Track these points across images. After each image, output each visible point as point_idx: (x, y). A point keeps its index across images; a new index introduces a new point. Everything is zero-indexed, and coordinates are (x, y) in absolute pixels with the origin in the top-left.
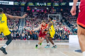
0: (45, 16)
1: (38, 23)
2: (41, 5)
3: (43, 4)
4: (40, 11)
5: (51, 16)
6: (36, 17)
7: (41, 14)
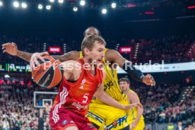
0: (28, 94)
1: (12, 111)
2: (18, 70)
3: (24, 68)
4: (16, 82)
5: (40, 94)
6: (7, 95)
7: (18, 90)
